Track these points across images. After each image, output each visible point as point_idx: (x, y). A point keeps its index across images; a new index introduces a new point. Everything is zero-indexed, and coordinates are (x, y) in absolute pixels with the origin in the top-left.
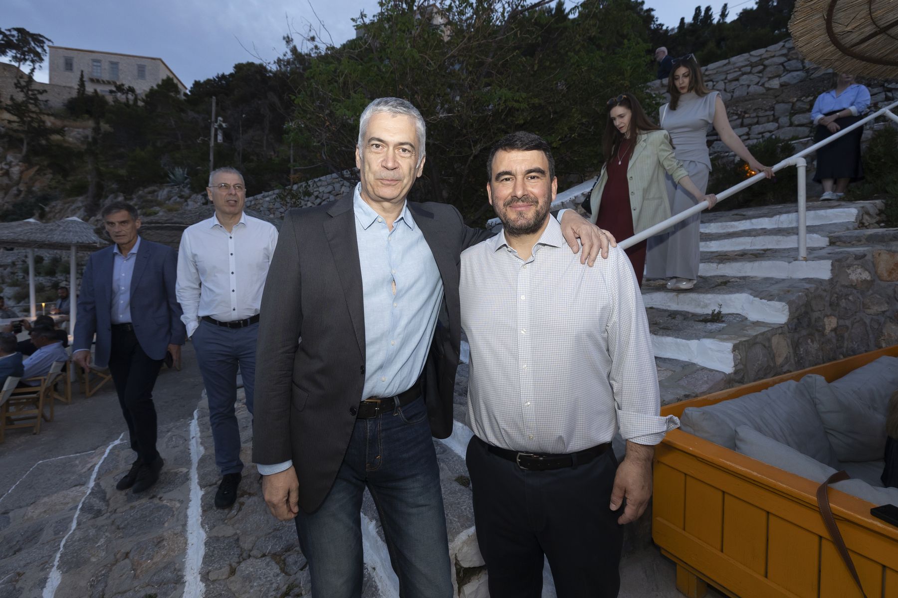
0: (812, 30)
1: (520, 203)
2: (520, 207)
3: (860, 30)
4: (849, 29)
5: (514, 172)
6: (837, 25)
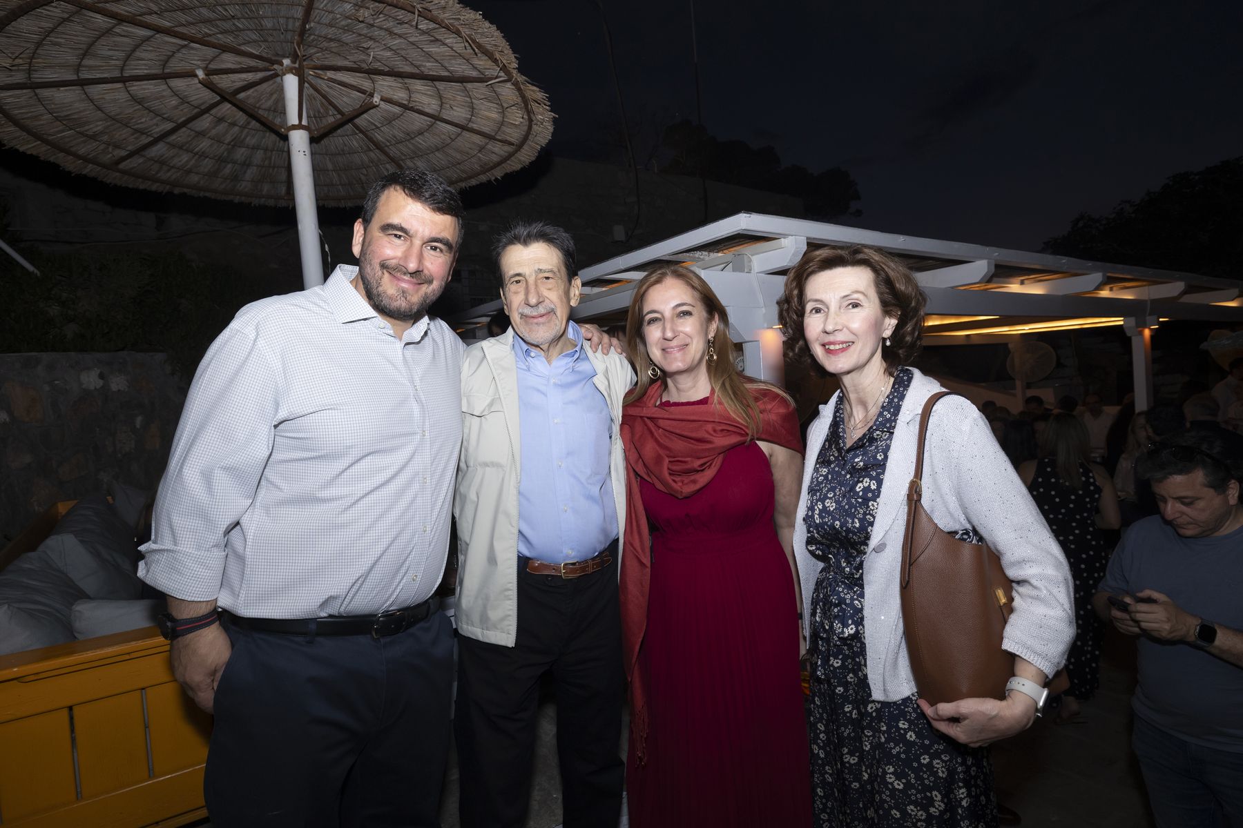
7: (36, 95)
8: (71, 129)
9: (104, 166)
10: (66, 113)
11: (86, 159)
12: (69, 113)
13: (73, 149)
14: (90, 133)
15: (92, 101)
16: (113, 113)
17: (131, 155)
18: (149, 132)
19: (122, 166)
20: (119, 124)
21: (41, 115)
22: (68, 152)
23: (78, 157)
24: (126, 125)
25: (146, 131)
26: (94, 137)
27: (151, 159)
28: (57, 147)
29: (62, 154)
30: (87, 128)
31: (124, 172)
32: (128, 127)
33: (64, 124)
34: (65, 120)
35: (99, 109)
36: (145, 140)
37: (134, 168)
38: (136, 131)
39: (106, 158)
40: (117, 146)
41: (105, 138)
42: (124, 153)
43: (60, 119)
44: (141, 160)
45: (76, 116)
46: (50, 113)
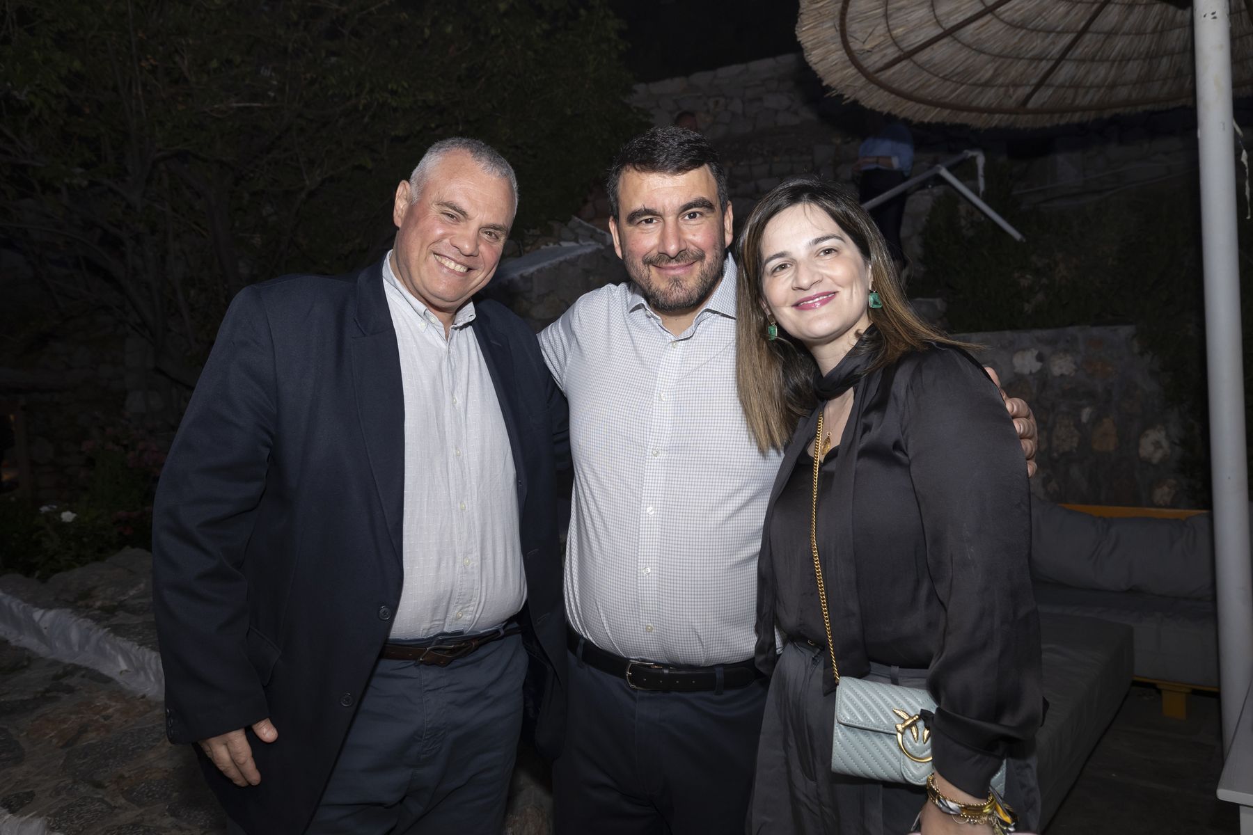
0: (825, 43)
1: (674, 264)
2: (673, 268)
3: (882, 50)
4: (867, 47)
5: (659, 210)
6: (853, 40)
7: (915, 63)
8: (963, 84)
9: (1010, 112)
10: (950, 70)
11: (990, 111)
12: (952, 69)
13: (974, 104)
14: (983, 80)
15: (968, 46)
16: (997, 51)
17: (1038, 87)
18: (1047, 55)
19: (1030, 105)
20: (1009, 61)
21: (929, 80)
22: (969, 109)
23: (980, 110)
24: (1018, 58)
25: (1044, 55)
26: (987, 84)
27: (1062, 86)
28: (957, 108)
29: (965, 114)
30: (978, 76)
31: (1036, 112)
32: (1021, 59)
33: (954, 82)
34: (953, 76)
35: (981, 52)
36: (1045, 66)
37: (1044, 103)
38: (1033, 59)
39: (1011, 103)
40: (1016, 85)
41: (1000, 80)
42: (1028, 90)
43: (947, 77)
44: (1050, 91)
45: (961, 69)
46: (937, 76)
